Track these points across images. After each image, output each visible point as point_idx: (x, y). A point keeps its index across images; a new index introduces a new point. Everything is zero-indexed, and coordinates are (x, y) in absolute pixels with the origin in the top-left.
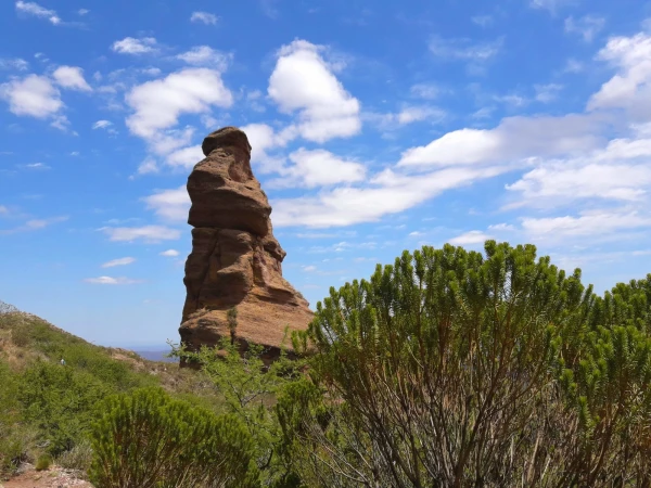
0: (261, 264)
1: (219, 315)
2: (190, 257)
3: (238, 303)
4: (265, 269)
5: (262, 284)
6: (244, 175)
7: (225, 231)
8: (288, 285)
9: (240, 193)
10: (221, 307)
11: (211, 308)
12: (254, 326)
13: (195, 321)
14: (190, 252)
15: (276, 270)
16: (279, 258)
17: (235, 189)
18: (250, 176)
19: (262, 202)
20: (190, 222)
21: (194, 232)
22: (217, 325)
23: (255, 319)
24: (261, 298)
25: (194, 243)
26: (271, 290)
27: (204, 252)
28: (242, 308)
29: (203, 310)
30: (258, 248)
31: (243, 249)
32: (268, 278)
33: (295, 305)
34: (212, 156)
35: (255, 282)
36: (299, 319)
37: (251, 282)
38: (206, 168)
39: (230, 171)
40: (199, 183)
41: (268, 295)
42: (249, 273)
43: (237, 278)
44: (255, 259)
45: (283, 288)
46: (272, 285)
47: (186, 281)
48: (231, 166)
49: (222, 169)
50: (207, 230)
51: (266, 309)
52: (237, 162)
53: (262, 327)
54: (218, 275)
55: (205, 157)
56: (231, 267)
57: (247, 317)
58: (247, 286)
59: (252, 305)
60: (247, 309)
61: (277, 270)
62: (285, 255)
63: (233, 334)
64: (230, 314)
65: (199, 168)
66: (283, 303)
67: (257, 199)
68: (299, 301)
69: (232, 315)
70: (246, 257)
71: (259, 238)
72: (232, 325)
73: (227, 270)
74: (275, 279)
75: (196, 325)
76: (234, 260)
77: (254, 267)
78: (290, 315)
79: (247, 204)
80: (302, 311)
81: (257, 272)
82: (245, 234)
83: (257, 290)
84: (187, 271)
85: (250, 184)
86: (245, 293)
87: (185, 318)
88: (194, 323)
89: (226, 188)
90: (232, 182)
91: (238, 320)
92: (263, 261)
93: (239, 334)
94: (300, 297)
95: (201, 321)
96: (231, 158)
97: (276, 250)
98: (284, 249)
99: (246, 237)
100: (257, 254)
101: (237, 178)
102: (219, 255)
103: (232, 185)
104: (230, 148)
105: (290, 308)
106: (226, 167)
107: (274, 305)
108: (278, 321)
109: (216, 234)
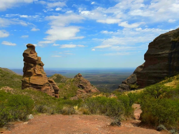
0: (35, 70)
1: (27, 79)
4: (36, 70)
5: (35, 73)
7: (29, 64)
9: (32, 57)
10: (28, 77)
11: (26, 77)
12: (33, 81)
13: (24, 79)
20: (24, 61)
21: (24, 63)
25: (24, 65)
27: (26, 67)
28: (32, 77)
30: (35, 67)
31: (32, 67)
32: (37, 72)
33: (42, 76)
37: (33, 73)
40: (25, 55)
41: (37, 75)
42: (33, 71)
43: (31, 73)
44: (34, 69)
47: (23, 71)
48: (31, 51)
49: (28, 52)
50: (26, 63)
51: (36, 77)
53: (35, 81)
55: (27, 48)
61: (42, 68)
62: (44, 65)
65: (25, 52)
67: (35, 58)
69: (29, 79)
70: (32, 69)
71: (35, 65)
72: (29, 80)
73: (29, 71)
74: (39, 72)
76: (30, 69)
78: (41, 78)
81: (35, 71)
83: (34, 74)
86: (32, 75)
88: (23, 80)
91: (31, 80)
93: (30, 82)
94: (45, 74)
97: (42, 65)
99: (32, 65)
101: (32, 54)
102: (28, 68)
103: (30, 56)
104: (31, 48)
106: (29, 52)
107: (38, 77)
108: (38, 79)
109: (28, 64)
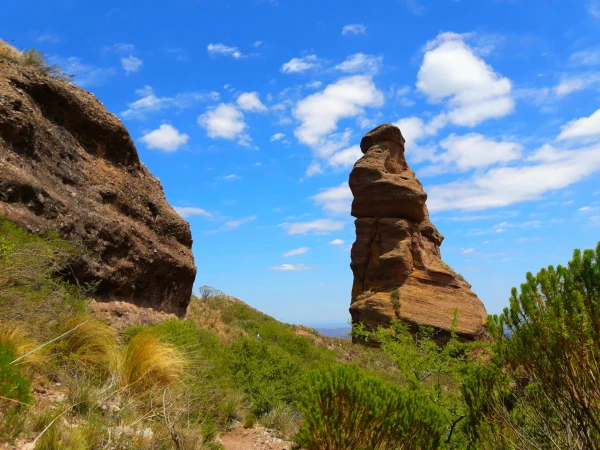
0: (419, 249)
1: (384, 297)
2: (354, 245)
3: (400, 285)
4: (424, 253)
5: (422, 268)
6: (399, 166)
7: (384, 220)
8: (447, 268)
9: (397, 183)
10: (385, 289)
11: (376, 291)
12: (417, 307)
13: (362, 302)
14: (354, 240)
15: (434, 253)
16: (437, 242)
17: (391, 180)
18: (405, 166)
19: (417, 189)
20: (352, 214)
21: (356, 223)
22: (382, 306)
23: (417, 301)
24: (421, 280)
25: (357, 233)
26: (431, 273)
27: (366, 240)
28: (404, 290)
29: (369, 292)
30: (416, 234)
31: (402, 235)
32: (427, 261)
33: (456, 287)
34: (369, 153)
35: (415, 266)
36: (462, 301)
37: (411, 266)
38: (365, 164)
39: (386, 165)
40: (360, 178)
41: (429, 278)
42: (408, 258)
43: (398, 263)
44: (414, 244)
45: (443, 271)
46: (432, 268)
47: (353, 266)
48: (387, 159)
49: (378, 163)
50: (368, 220)
51: (428, 291)
52: (392, 155)
53: (425, 309)
54: (381, 260)
55: (363, 155)
56: (392, 253)
57: (410, 299)
58: (407, 269)
59: (414, 287)
60: (409, 291)
61: (436, 253)
62: (443, 239)
63: (397, 314)
64: (393, 296)
65: (358, 166)
66: (444, 285)
67: (413, 187)
68: (461, 283)
69: (395, 296)
70: (404, 243)
71: (416, 224)
72: (396, 306)
73: (388, 255)
74: (434, 263)
75: (364, 306)
76: (394, 246)
77: (412, 251)
78: (452, 297)
79: (402, 193)
80: (464, 294)
81: (416, 256)
82: (403, 221)
83: (417, 273)
84: (352, 257)
85: (404, 174)
86: (406, 276)
87: (354, 300)
88: (362, 304)
89: (383, 180)
90: (388, 174)
91: (401, 301)
92: (421, 246)
93: (403, 314)
94: (461, 279)
95: (367, 302)
96: (386, 153)
97: (434, 235)
98: (441, 233)
99: (404, 224)
100: (415, 240)
101: (392, 171)
102: (379, 242)
103: (388, 178)
104: (386, 143)
105: (451, 290)
106: (382, 161)
107: (435, 288)
108: (440, 303)
109: (376, 223)
